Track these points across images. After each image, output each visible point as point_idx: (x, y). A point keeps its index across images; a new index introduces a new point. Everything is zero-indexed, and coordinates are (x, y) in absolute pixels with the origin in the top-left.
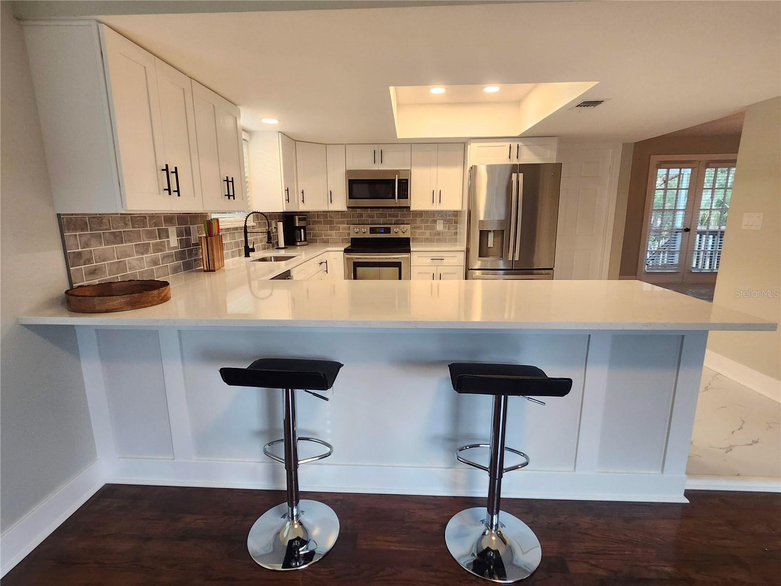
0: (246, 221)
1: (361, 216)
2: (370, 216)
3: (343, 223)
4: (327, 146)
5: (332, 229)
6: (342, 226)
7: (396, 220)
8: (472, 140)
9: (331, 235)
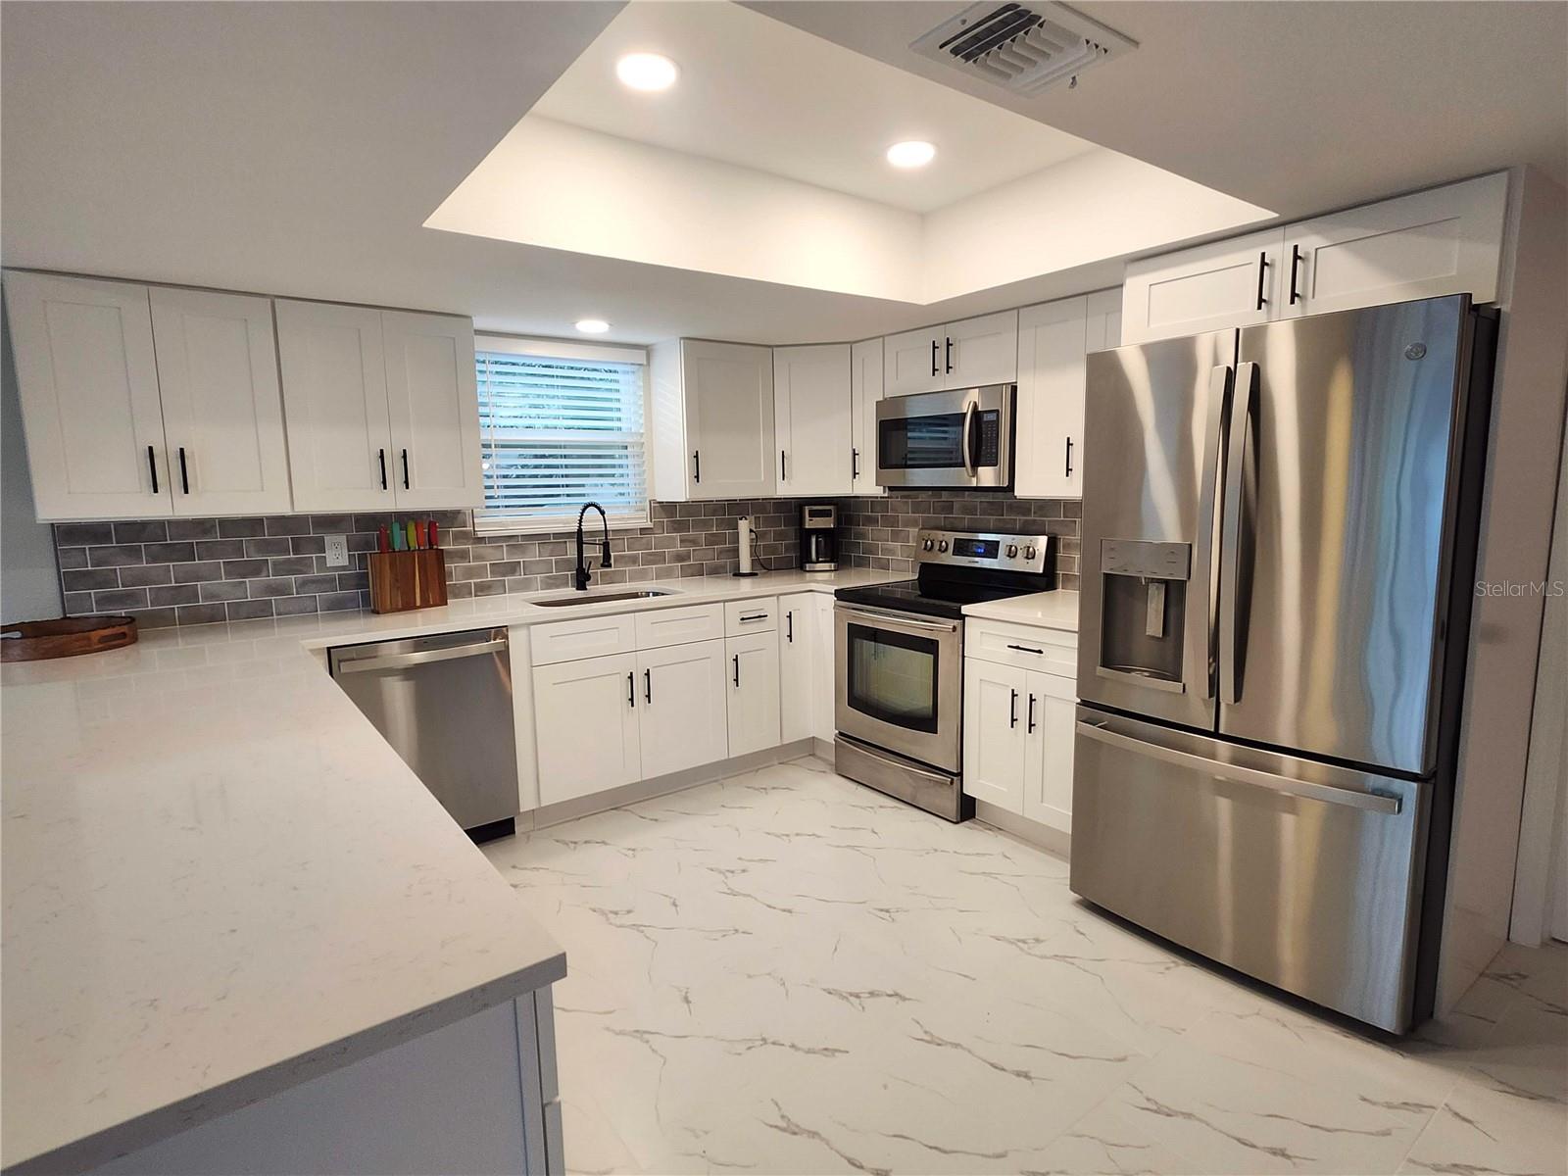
0: (581, 521)
1: (949, 508)
2: (967, 510)
3: (914, 523)
4: (853, 346)
5: (895, 537)
6: (913, 531)
7: (1026, 521)
8: (1131, 268)
9: (891, 552)
